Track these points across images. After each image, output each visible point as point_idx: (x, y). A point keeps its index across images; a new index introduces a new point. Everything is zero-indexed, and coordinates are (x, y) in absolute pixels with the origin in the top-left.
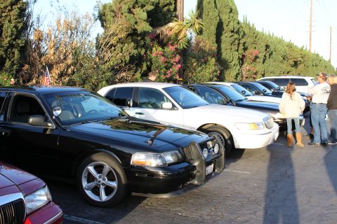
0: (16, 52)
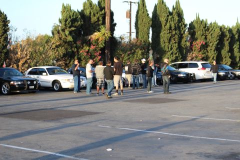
0: (3, 55)
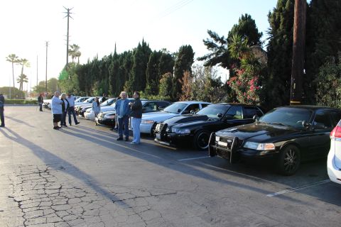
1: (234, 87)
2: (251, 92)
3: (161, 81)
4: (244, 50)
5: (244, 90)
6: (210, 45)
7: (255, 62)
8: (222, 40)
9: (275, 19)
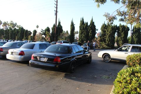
1: (46, 39)
2: (49, 39)
3: (29, 37)
4: (48, 34)
5: (48, 39)
6: (42, 31)
7: (50, 35)
8: (44, 31)
9: (53, 29)
